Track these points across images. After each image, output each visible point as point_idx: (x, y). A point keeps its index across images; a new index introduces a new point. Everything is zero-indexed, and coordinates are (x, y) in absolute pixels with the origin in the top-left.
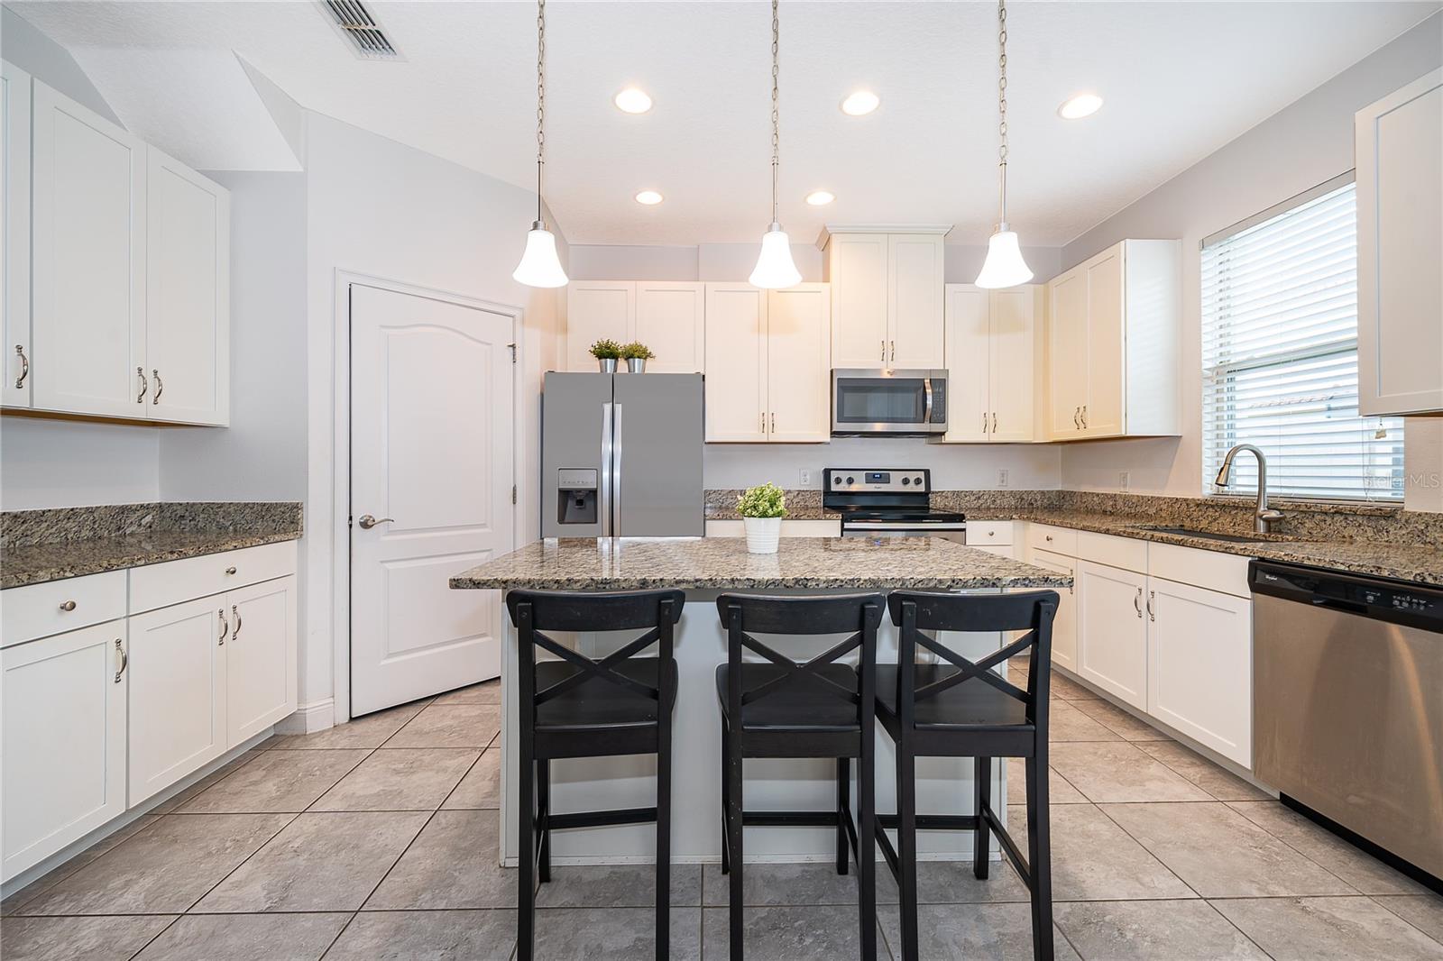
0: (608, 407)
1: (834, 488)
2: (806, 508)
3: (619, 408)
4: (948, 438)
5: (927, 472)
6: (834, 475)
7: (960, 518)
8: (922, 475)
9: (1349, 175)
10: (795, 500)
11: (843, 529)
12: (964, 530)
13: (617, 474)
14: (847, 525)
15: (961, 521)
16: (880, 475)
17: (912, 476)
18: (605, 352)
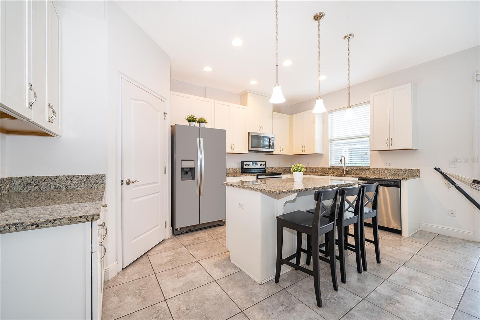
0: (198, 139)
1: (245, 167)
2: (237, 173)
3: (201, 139)
4: (274, 153)
5: (265, 162)
6: (245, 163)
7: (280, 174)
8: (264, 163)
9: (368, 102)
10: (234, 171)
11: (257, 178)
12: (282, 177)
13: (203, 163)
14: (258, 177)
15: (281, 175)
16: (255, 163)
17: (263, 163)
18: (191, 120)
